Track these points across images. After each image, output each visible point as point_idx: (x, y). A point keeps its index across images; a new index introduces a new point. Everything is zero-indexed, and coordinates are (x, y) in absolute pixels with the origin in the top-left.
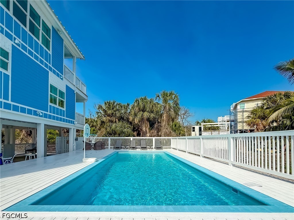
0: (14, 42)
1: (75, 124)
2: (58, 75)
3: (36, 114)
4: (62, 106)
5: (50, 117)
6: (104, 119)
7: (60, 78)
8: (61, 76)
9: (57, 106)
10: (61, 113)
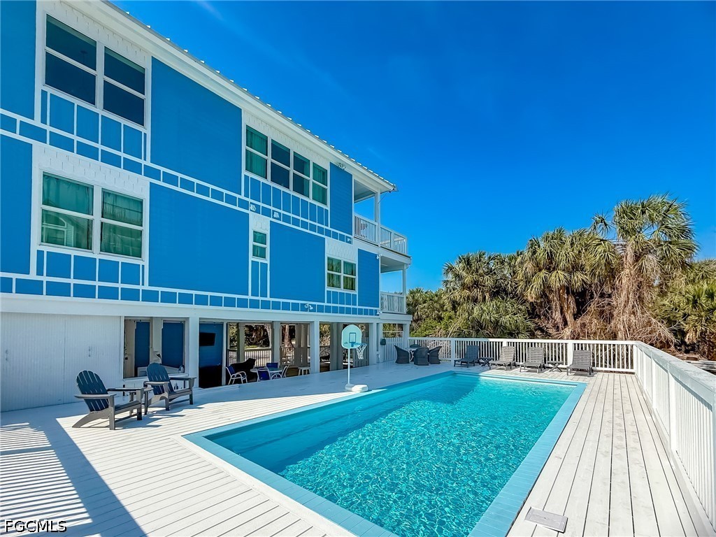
0: (273, 217)
1: (378, 315)
2: (342, 238)
3: (304, 308)
4: (353, 288)
5: (328, 310)
6: (457, 295)
7: (347, 242)
8: (347, 237)
9: (341, 290)
10: (350, 299)
